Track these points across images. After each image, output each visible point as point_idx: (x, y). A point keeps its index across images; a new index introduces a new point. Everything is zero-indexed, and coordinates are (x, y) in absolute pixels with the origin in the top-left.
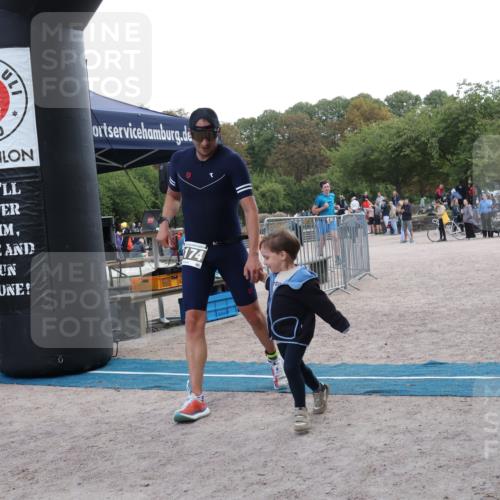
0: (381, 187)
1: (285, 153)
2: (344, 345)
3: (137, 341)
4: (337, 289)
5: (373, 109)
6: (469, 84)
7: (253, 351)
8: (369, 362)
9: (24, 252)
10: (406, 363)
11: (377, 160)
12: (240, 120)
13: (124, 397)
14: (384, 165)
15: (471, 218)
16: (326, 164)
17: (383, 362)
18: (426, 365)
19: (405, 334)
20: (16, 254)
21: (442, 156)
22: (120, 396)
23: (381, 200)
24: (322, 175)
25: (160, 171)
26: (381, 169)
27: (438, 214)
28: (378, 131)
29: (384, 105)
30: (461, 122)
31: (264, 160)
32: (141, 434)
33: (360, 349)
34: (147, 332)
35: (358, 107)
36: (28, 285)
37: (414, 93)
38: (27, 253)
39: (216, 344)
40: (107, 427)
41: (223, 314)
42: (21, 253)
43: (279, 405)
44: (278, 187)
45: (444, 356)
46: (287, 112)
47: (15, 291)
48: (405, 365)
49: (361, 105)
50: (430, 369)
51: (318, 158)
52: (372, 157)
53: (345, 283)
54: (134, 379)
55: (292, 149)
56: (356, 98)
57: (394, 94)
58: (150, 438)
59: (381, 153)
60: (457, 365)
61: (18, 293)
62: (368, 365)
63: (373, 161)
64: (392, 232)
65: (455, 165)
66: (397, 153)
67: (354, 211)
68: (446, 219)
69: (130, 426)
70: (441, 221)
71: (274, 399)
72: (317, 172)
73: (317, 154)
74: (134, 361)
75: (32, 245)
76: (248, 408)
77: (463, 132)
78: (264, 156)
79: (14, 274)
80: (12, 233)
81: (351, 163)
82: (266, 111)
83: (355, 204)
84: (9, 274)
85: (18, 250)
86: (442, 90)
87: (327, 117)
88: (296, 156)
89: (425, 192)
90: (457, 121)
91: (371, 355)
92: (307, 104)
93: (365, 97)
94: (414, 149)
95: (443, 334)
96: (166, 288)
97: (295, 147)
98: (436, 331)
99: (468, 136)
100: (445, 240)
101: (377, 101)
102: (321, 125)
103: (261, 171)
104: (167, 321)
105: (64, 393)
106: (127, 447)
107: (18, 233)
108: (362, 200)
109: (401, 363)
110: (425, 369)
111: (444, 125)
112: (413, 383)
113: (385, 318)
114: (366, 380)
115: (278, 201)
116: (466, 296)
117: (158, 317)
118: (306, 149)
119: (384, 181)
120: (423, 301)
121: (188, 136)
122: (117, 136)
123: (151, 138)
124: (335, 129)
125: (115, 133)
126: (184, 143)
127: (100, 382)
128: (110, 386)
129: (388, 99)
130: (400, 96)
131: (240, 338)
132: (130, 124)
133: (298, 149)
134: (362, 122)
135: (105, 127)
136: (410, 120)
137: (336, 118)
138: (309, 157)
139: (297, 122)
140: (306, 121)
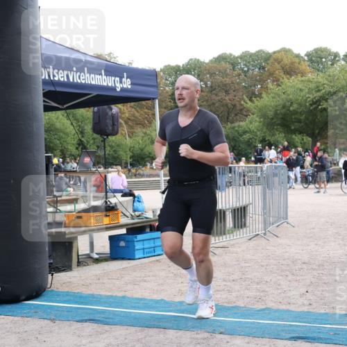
0: (297, 138)
1: (207, 101)
2: (267, 289)
3: (69, 274)
4: (258, 235)
5: (292, 63)
7: (180, 290)
8: (292, 308)
10: (327, 311)
11: (295, 112)
12: (165, 66)
13: (60, 328)
14: (303, 117)
16: (245, 113)
17: (305, 309)
19: (325, 283)
22: (57, 328)
24: (241, 124)
25: (94, 112)
26: (299, 121)
28: (300, 86)
29: (304, 60)
33: (283, 295)
34: (78, 266)
35: (279, 61)
39: (145, 281)
41: (150, 252)
46: (211, 61)
48: (327, 314)
49: (282, 60)
51: (238, 108)
52: (291, 108)
53: (265, 230)
54: (68, 311)
55: (214, 97)
56: (278, 52)
57: (315, 50)
59: (300, 105)
62: (291, 311)
63: (292, 112)
66: (314, 106)
72: (237, 120)
73: (237, 103)
74: (67, 294)
81: (271, 114)
82: (191, 60)
87: (248, 70)
88: (217, 105)
91: (293, 301)
92: (231, 55)
93: (286, 51)
96: (100, 225)
97: (216, 95)
101: (298, 56)
102: (243, 76)
104: (96, 256)
109: (323, 311)
112: (337, 333)
113: (304, 266)
114: (291, 325)
117: (88, 252)
118: (227, 98)
119: (300, 133)
121: (127, 84)
122: (62, 79)
123: (93, 83)
124: (256, 80)
125: (60, 76)
126: (123, 90)
127: (35, 312)
128: (45, 316)
129: (308, 55)
130: (319, 52)
131: (167, 277)
132: (75, 69)
133: (220, 98)
134: (282, 74)
135: (51, 70)
136: (330, 76)
137: (257, 70)
138: (230, 106)
139: (220, 71)
140: (228, 71)
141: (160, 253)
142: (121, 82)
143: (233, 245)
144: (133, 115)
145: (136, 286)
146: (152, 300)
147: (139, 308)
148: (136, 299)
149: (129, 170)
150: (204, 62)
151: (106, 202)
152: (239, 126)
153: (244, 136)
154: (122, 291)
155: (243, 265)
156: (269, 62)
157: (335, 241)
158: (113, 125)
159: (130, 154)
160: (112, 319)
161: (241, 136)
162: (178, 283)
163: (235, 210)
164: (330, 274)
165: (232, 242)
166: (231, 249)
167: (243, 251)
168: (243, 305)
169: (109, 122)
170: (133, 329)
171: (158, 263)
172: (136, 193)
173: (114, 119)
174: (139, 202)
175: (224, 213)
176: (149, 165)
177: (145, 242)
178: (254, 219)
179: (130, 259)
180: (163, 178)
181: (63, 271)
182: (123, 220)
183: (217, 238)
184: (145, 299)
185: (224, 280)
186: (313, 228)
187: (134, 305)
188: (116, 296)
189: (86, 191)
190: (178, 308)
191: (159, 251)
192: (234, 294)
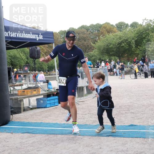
0: (113, 58)
3: (20, 114)
5: (111, 28)
6: (147, 20)
7: (64, 119)
10: (122, 125)
11: (112, 48)
12: (60, 31)
15: (146, 70)
16: (92, 49)
18: (129, 126)
19: (121, 114)
21: (136, 47)
22: (13, 136)
23: (113, 63)
24: (91, 53)
25: (30, 50)
26: (113, 51)
27: (134, 68)
28: (112, 37)
29: (115, 27)
30: (144, 34)
34: (24, 111)
35: (105, 28)
37: (126, 23)
39: (50, 116)
40: (8, 148)
41: (53, 105)
43: (74, 140)
45: (136, 122)
46: (78, 28)
49: (106, 27)
50: (131, 127)
51: (90, 47)
52: (110, 47)
54: (18, 129)
56: (105, 24)
57: (119, 23)
58: (24, 152)
59: (113, 45)
60: (141, 126)
62: (107, 125)
63: (110, 48)
64: (117, 75)
65: (141, 50)
66: (119, 45)
67: (103, 67)
68: (137, 71)
69: (17, 147)
70: (135, 71)
71: (72, 138)
72: (89, 51)
73: (89, 45)
74: (18, 122)
77: (144, 38)
81: (102, 48)
83: (103, 64)
86: (137, 22)
87: (93, 31)
88: (81, 46)
89: (130, 60)
90: (142, 34)
93: (108, 24)
94: (126, 44)
95: (136, 114)
96: (32, 94)
97: (81, 42)
98: (133, 113)
99: (146, 39)
100: (137, 78)
101: (112, 25)
102: (91, 34)
104: (31, 107)
108: (106, 63)
109: (120, 125)
110: (129, 127)
111: (137, 35)
112: (124, 133)
116: (144, 100)
117: (28, 106)
118: (85, 43)
119: (114, 56)
120: (128, 101)
121: (41, 37)
122: (14, 36)
123: (27, 37)
124: (96, 35)
125: (13, 35)
126: (39, 40)
127: (5, 130)
128: (9, 132)
129: (116, 25)
130: (121, 24)
131: (59, 114)
132: (19, 32)
133: (82, 43)
134: (106, 33)
135: (9, 33)
136: (124, 33)
137: (97, 31)
138: (86, 46)
139: (82, 32)
140: (85, 32)
141: (57, 105)
142: (38, 37)
143: (87, 100)
144: (48, 51)
145: (46, 118)
146: (53, 123)
147: (47, 127)
148: (46, 123)
150: (75, 29)
152: (90, 54)
153: (92, 58)
154: (40, 120)
156: (101, 28)
157: (126, 97)
158: (38, 54)
160: (36, 131)
162: (63, 116)
163: (86, 87)
164: (124, 110)
165: (86, 99)
166: (86, 102)
169: (36, 53)
173: (38, 52)
174: (50, 85)
177: (51, 101)
179: (45, 108)
181: (18, 113)
183: (80, 98)
184: (49, 123)
185: (82, 114)
186: (118, 93)
187: (45, 126)
188: (38, 123)
190: (63, 126)
191: (57, 104)
192: (86, 120)
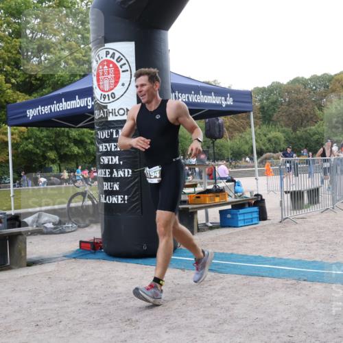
1: (286, 112)
2: (337, 249)
4: (328, 209)
7: (272, 249)
9: (124, 175)
13: (188, 275)
16: (315, 120)
20: (119, 176)
22: (186, 275)
24: (313, 128)
25: (206, 123)
31: (271, 116)
32: (203, 301)
34: (198, 231)
35: (339, 81)
36: (126, 197)
38: (126, 176)
39: (246, 242)
40: (179, 295)
41: (249, 222)
42: (123, 176)
43: (296, 289)
44: (280, 135)
46: (288, 83)
47: (118, 201)
49: (341, 80)
51: (309, 116)
53: (333, 205)
55: (291, 109)
56: (339, 74)
61: (119, 202)
69: (195, 295)
72: (308, 125)
73: (309, 113)
75: (130, 171)
76: (275, 289)
78: (270, 113)
79: (118, 189)
80: (117, 163)
82: (273, 83)
84: (115, 189)
85: (121, 173)
87: (316, 87)
88: (293, 114)
92: (303, 78)
96: (212, 203)
97: (293, 107)
102: (312, 93)
103: (269, 123)
104: (211, 225)
105: (148, 269)
106: (195, 310)
107: (121, 163)
115: (280, 145)
117: (204, 222)
118: (301, 109)
121: (230, 101)
122: (184, 100)
123: (206, 102)
124: (322, 96)
125: (183, 98)
126: (227, 106)
128: (177, 267)
135: (177, 94)
137: (323, 88)
138: (303, 115)
139: (294, 90)
140: (301, 90)
141: (257, 222)
142: (226, 100)
143: (310, 216)
144: (232, 124)
145: (240, 246)
146: (252, 256)
147: (244, 262)
148: (241, 255)
149: (231, 163)
150: (283, 84)
151: (215, 186)
152: (310, 130)
153: (314, 137)
154: (230, 249)
155: (318, 231)
156: (331, 82)
158: (220, 131)
159: (230, 152)
160: (224, 269)
161: (312, 137)
162: (271, 244)
165: (308, 215)
166: (309, 220)
167: (318, 221)
168: (320, 260)
169: (217, 129)
170: (239, 277)
171: (254, 230)
172: (237, 179)
173: (220, 126)
174: (239, 186)
175: (303, 193)
176: (243, 159)
177: (245, 215)
178: (325, 197)
179: (235, 227)
180: (257, 169)
182: (229, 199)
184: (246, 256)
185: (305, 242)
187: (239, 260)
188: (226, 254)
189: (201, 179)
190: (272, 262)
191: (255, 221)
192: (313, 252)
